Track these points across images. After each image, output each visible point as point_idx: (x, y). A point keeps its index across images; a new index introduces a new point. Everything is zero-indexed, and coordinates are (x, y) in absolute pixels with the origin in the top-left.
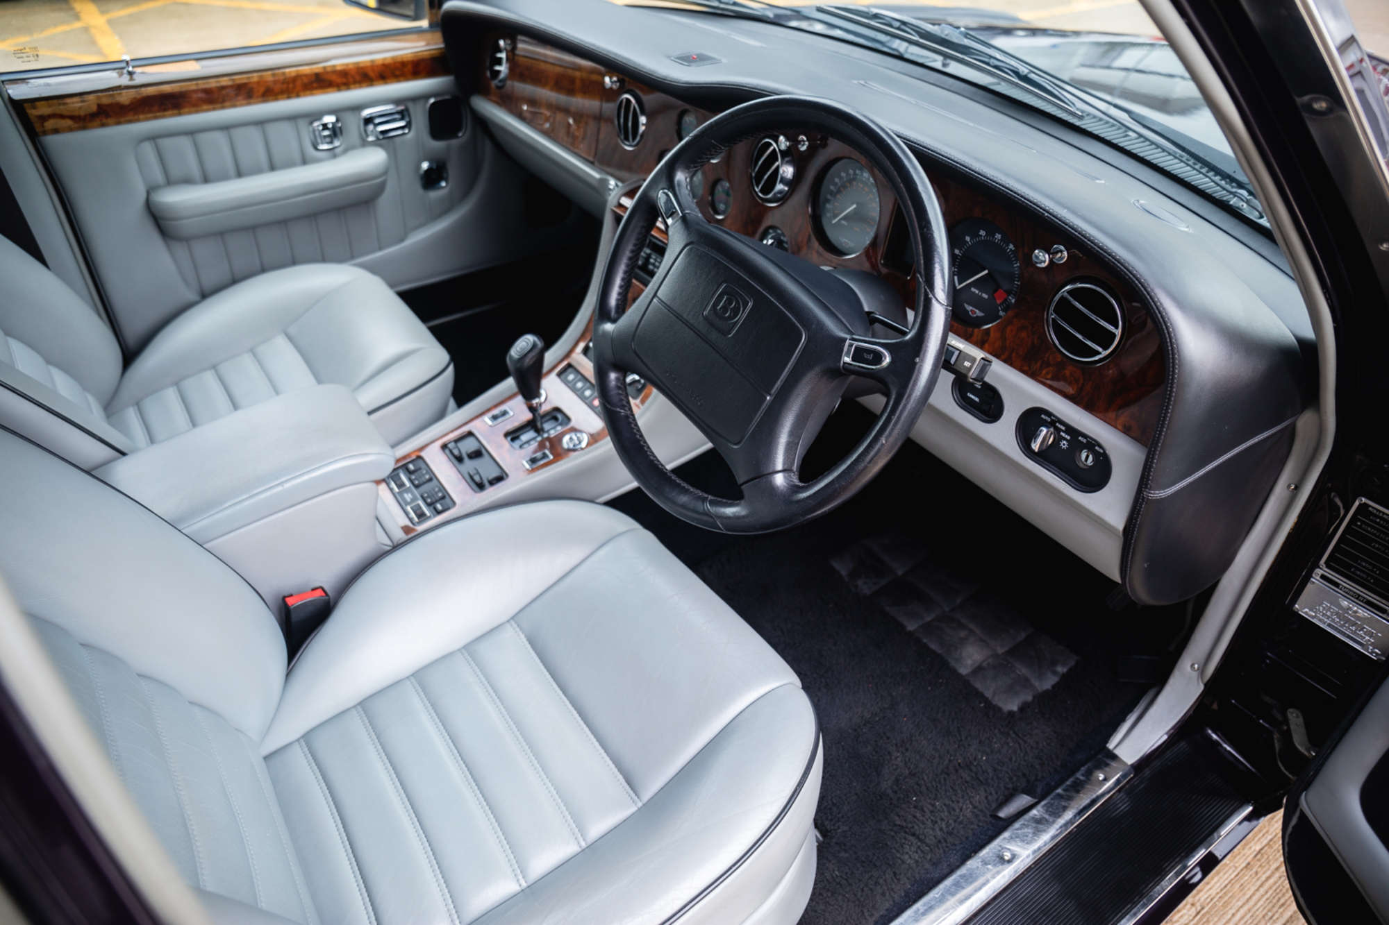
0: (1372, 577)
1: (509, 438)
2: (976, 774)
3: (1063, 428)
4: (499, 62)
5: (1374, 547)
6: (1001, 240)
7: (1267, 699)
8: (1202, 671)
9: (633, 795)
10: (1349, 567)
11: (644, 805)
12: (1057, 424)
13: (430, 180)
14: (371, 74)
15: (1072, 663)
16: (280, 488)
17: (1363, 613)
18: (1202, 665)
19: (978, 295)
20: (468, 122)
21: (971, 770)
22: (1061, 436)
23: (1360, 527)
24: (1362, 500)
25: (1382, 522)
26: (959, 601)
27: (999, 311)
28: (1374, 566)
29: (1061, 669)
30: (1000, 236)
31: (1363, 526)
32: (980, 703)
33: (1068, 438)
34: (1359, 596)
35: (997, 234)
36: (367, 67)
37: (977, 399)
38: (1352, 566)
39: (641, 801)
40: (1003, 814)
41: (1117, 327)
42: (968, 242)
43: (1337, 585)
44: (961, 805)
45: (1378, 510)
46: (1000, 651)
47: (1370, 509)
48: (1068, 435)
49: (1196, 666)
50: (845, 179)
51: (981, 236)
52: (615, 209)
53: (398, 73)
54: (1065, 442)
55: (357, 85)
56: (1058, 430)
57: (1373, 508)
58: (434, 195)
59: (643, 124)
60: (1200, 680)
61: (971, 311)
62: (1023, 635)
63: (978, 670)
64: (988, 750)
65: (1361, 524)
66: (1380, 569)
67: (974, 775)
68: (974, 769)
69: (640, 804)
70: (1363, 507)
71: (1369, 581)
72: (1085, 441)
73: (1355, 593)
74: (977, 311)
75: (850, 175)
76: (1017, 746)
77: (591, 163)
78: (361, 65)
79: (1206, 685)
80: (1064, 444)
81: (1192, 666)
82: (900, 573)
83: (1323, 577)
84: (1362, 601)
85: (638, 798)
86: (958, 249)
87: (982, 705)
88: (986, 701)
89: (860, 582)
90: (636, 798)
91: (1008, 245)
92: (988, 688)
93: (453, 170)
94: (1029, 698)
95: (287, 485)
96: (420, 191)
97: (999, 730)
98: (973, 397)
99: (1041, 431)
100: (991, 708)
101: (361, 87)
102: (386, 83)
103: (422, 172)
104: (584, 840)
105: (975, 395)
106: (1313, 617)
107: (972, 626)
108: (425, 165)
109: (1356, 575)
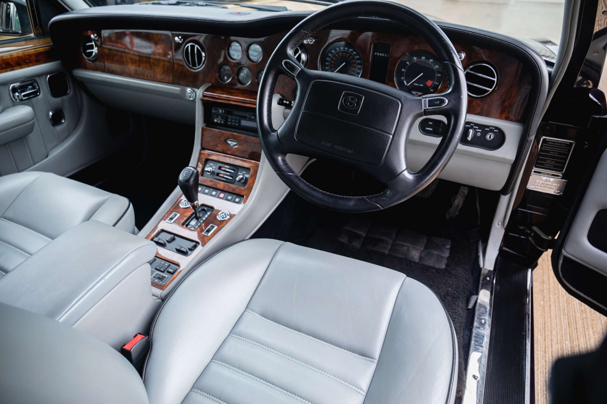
0: (552, 165)
1: (185, 226)
2: (452, 296)
3: (477, 128)
4: (91, 47)
5: (551, 154)
6: (425, 59)
7: (522, 228)
8: (503, 223)
9: (370, 359)
10: (543, 164)
11: (378, 361)
12: (474, 127)
13: (56, 120)
14: (12, 63)
15: (450, 243)
16: (103, 281)
17: (552, 180)
18: (502, 222)
19: (418, 86)
20: (70, 85)
21: (450, 296)
22: (477, 131)
23: (544, 148)
24: (543, 138)
25: (552, 143)
26: (394, 237)
27: (430, 89)
28: (552, 160)
29: (449, 247)
30: (424, 57)
31: (546, 147)
32: (433, 270)
33: (480, 131)
34: (549, 174)
35: (423, 57)
36: (8, 59)
37: (431, 129)
38: (544, 163)
39: (376, 360)
40: (470, 307)
41: (495, 78)
42: (408, 64)
43: (540, 173)
44: (457, 309)
45: (550, 139)
46: (422, 249)
47: (547, 140)
48: (480, 129)
49: (500, 223)
50: (335, 53)
51: (415, 60)
52: (203, 98)
53: (27, 61)
54: (479, 133)
55: (4, 70)
56: (475, 129)
57: (548, 139)
58: (59, 128)
59: (204, 57)
60: (503, 228)
61: (416, 93)
62: (425, 241)
63: (421, 258)
64: (449, 286)
65: (545, 146)
66: (554, 161)
67: (452, 297)
68: (450, 294)
69: (376, 361)
70: (544, 140)
71: (551, 167)
72: (488, 129)
73: (547, 173)
74: (419, 93)
75: (337, 50)
76: (457, 280)
77: (173, 83)
78: (4, 58)
79: (505, 229)
80: (479, 134)
81: (498, 224)
82: (364, 235)
83: (535, 172)
84: (550, 175)
85: (373, 359)
86: (403, 68)
87: (434, 270)
88: (434, 268)
89: (354, 244)
90: (372, 360)
91: (429, 60)
92: (430, 262)
93: (67, 113)
94: (446, 261)
95: (106, 278)
96: (52, 127)
97: (447, 276)
98: (429, 129)
99: (470, 131)
100: (438, 270)
101: (6, 71)
102: (21, 68)
103: (50, 117)
104: (363, 391)
105: (429, 128)
106: (534, 188)
107: (405, 244)
108: (51, 114)
109: (546, 166)
